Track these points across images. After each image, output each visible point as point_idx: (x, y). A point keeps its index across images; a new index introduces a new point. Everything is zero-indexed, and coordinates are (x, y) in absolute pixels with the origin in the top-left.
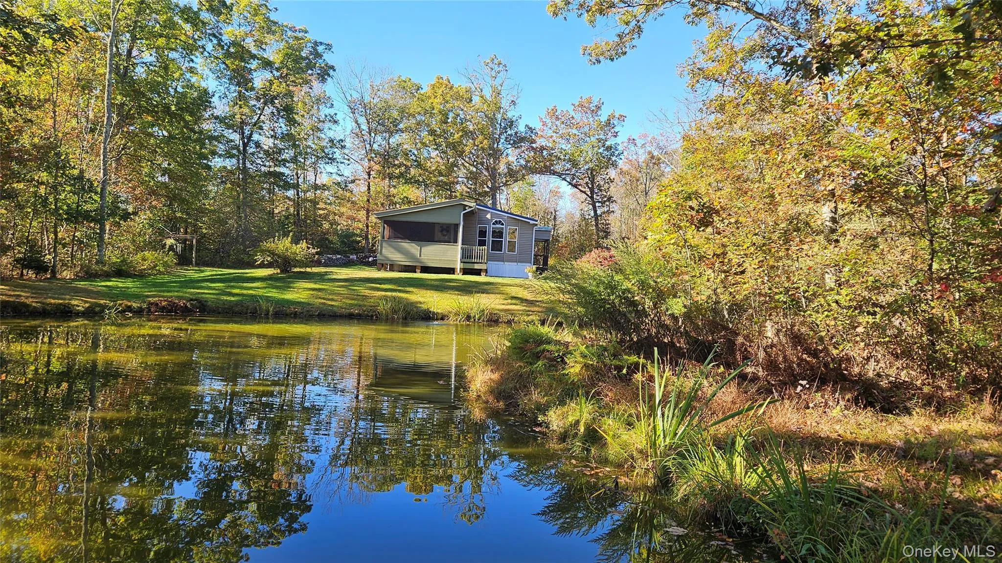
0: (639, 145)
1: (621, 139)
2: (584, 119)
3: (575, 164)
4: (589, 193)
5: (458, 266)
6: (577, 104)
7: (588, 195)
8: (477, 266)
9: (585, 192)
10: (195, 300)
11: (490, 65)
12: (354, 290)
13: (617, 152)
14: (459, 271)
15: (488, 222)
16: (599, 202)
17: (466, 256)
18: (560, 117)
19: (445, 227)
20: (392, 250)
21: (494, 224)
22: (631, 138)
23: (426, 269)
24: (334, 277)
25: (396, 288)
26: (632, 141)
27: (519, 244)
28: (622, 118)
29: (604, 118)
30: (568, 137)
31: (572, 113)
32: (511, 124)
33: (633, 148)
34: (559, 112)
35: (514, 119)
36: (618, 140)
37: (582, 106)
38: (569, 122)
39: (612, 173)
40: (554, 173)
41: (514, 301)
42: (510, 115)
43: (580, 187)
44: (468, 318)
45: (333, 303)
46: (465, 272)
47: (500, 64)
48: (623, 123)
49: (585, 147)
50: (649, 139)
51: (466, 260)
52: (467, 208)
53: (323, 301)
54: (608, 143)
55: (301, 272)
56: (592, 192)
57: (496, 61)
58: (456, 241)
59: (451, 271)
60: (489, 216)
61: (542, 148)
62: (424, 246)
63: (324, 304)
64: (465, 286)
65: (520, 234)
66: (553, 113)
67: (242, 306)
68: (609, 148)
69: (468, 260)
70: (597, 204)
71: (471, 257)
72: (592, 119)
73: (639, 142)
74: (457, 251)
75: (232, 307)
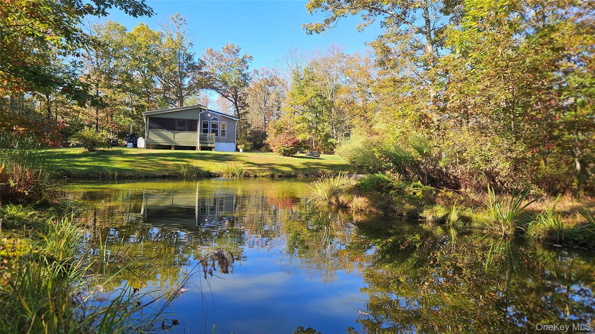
0: (260, 74)
1: (251, 70)
2: (229, 57)
3: (226, 84)
4: (234, 101)
5: (198, 145)
6: (225, 47)
7: (233, 102)
8: (209, 145)
9: (232, 101)
10: (61, 170)
11: (176, 20)
12: (153, 161)
13: (249, 78)
14: (198, 148)
15: (209, 118)
16: (240, 107)
17: (203, 139)
18: (214, 55)
19: (181, 121)
20: (156, 136)
21: (212, 120)
22: (256, 70)
23: (177, 147)
24: (129, 153)
25: (176, 159)
26: (256, 72)
27: (228, 132)
28: (251, 58)
29: (241, 57)
30: (220, 67)
31: (222, 53)
32: (190, 57)
33: (257, 76)
34: (214, 51)
35: (191, 54)
36: (249, 71)
37: (227, 49)
38: (220, 58)
39: (246, 90)
40: (214, 88)
41: (250, 165)
42: (188, 52)
43: (229, 98)
44: (234, 175)
45: (148, 169)
46: (203, 148)
47: (181, 19)
48: (252, 61)
49: (232, 74)
50: (265, 71)
51: (203, 142)
52: (202, 110)
53: (142, 168)
54: (243, 72)
55: (103, 151)
56: (236, 101)
57: (179, 17)
58: (196, 130)
59: (194, 148)
60: (209, 115)
61: (206, 73)
62: (176, 133)
63: (143, 170)
64: (216, 157)
65: (228, 126)
66: (210, 52)
67: (94, 173)
68: (244, 75)
69: (204, 142)
70: (239, 108)
71: (206, 140)
72: (234, 57)
73: (260, 73)
74: (197, 136)
75: (88, 174)
